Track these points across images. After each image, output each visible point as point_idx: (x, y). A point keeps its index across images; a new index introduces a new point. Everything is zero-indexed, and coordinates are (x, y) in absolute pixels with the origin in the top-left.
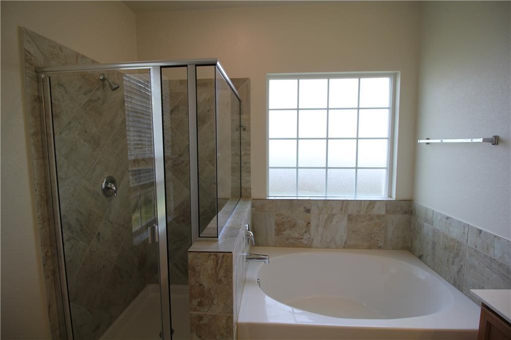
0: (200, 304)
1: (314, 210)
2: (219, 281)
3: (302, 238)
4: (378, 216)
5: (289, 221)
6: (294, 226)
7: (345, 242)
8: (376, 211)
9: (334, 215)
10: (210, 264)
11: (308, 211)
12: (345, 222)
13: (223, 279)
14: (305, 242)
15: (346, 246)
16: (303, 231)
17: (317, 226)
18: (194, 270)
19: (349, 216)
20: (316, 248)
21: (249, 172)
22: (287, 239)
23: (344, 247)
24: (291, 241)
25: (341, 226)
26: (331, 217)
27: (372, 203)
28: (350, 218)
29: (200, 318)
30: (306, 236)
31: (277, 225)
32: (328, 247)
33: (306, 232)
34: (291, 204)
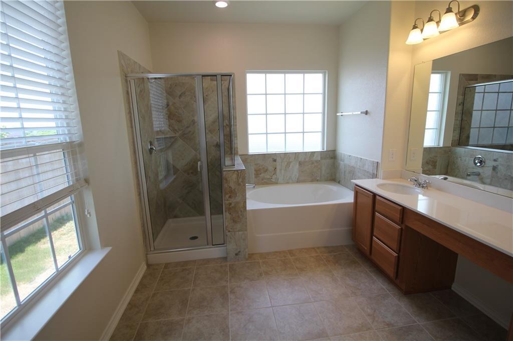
0: (230, 197)
1: (279, 160)
2: (239, 184)
3: (272, 178)
4: (317, 161)
5: (263, 168)
6: (267, 170)
7: (298, 179)
8: (315, 158)
9: (290, 162)
10: (235, 176)
11: (275, 161)
12: (297, 166)
13: (241, 183)
14: (274, 181)
15: (298, 181)
16: (272, 174)
17: (281, 170)
18: (226, 180)
19: (299, 162)
20: (281, 184)
21: (236, 137)
22: (262, 180)
23: (297, 182)
24: (265, 180)
25: (295, 168)
26: (289, 164)
27: (313, 153)
28: (300, 164)
29: (230, 204)
30: (274, 177)
31: (255, 170)
32: (288, 183)
33: (274, 174)
34: (264, 156)
